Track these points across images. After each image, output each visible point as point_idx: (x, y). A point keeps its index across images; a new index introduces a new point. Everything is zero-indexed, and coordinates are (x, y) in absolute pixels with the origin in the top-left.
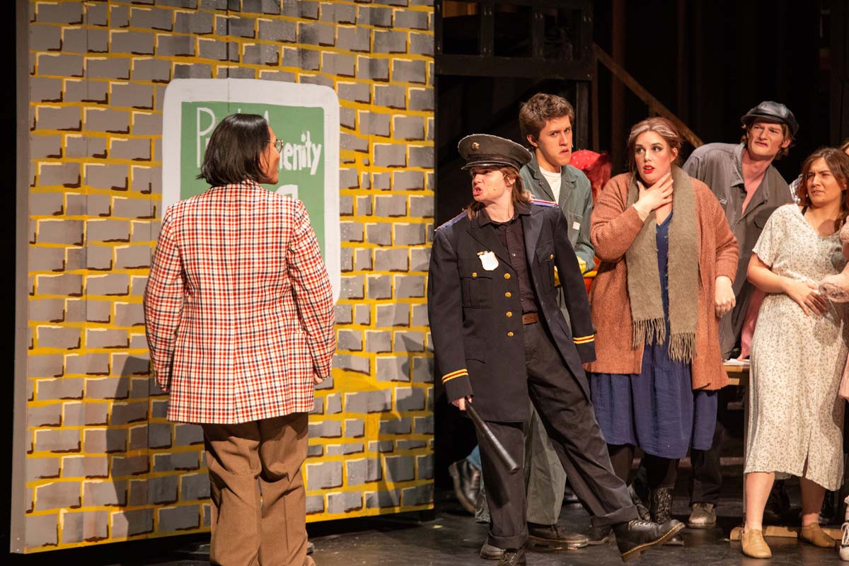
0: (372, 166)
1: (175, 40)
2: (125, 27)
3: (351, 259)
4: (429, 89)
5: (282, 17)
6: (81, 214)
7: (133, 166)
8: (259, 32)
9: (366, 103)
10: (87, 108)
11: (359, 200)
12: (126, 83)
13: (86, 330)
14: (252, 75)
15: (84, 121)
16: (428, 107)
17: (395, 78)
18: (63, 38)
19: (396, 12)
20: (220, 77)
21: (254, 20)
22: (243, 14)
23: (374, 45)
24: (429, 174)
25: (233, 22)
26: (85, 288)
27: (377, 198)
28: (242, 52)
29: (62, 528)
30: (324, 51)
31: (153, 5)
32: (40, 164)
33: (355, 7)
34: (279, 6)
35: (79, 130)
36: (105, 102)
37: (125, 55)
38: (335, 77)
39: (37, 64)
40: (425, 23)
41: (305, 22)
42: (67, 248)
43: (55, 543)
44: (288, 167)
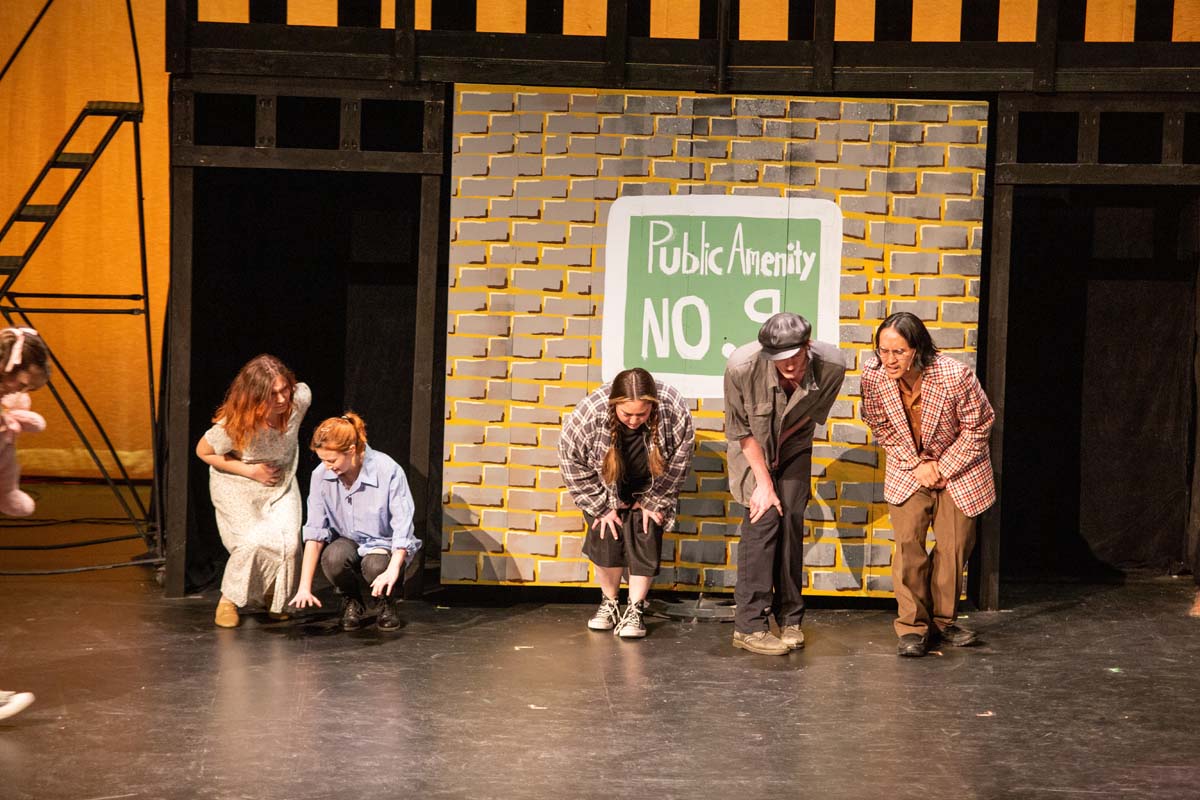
0: (887, 273)
1: (626, 163)
2: (562, 153)
3: (853, 360)
4: (975, 201)
5: (764, 138)
6: (508, 311)
7: (568, 272)
8: (733, 153)
9: (882, 214)
10: (515, 222)
11: (867, 304)
12: (563, 201)
13: (511, 407)
14: (723, 191)
15: (513, 233)
16: (974, 217)
17: (923, 190)
18: (490, 165)
19: (929, 128)
20: (678, 194)
21: (726, 143)
22: (710, 137)
23: (895, 160)
24: (972, 282)
25: (699, 145)
26: (510, 372)
27: (894, 304)
28: (709, 171)
29: (482, 567)
30: (821, 168)
31: (598, 133)
32: (461, 269)
33: (869, 126)
34: (762, 128)
35: (507, 240)
36: (538, 217)
37: (561, 177)
38: (837, 191)
39: (460, 187)
40: (974, 136)
41: (795, 141)
42: (490, 339)
43: (475, 578)
44: (767, 273)
